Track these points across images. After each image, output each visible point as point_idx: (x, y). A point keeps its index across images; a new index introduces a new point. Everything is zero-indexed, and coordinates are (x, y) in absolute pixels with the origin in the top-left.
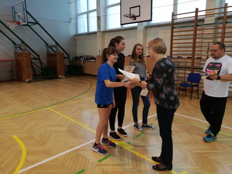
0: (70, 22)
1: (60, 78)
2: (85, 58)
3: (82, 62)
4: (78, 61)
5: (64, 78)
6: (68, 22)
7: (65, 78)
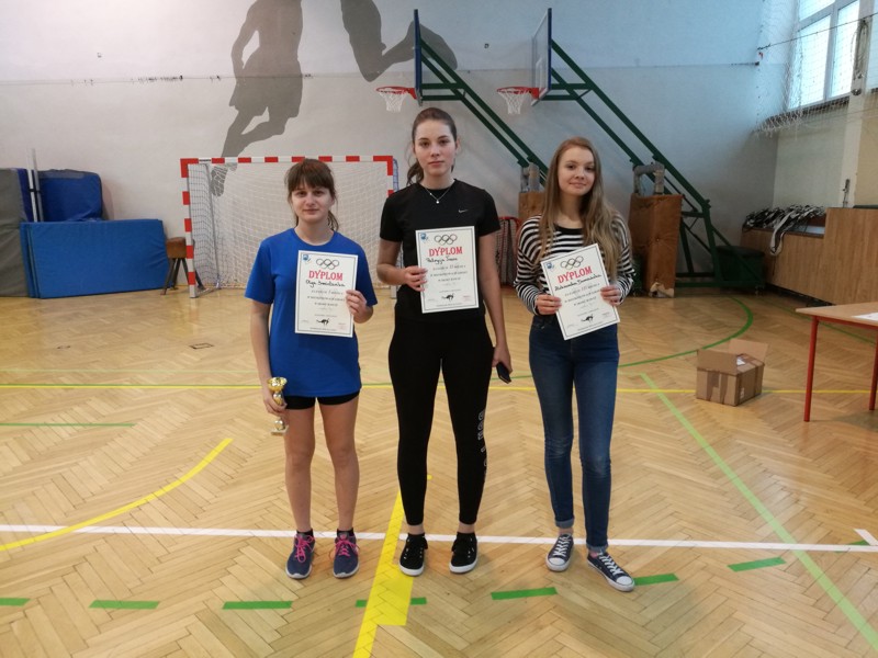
0: (757, 64)
1: (655, 293)
2: (790, 220)
3: (774, 237)
4: (759, 232)
5: (668, 297)
6: (747, 64)
7: (676, 295)
